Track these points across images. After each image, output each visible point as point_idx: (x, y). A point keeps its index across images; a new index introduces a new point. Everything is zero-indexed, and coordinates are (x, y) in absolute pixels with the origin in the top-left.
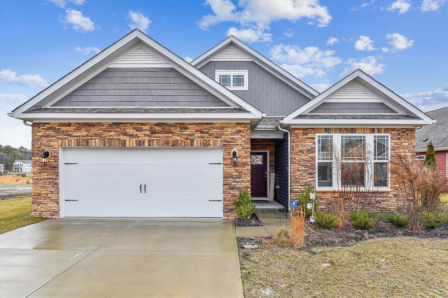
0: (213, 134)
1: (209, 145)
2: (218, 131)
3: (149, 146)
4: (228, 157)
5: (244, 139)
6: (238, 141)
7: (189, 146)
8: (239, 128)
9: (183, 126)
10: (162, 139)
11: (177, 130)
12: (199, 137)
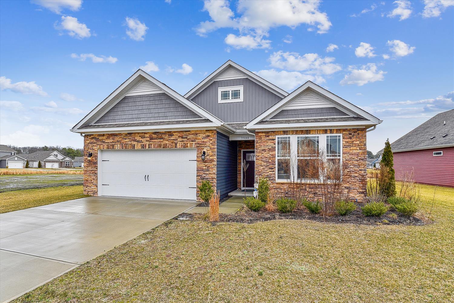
0: (189, 138)
1: (187, 146)
2: (193, 136)
3: (149, 148)
4: (200, 155)
5: (211, 142)
6: (207, 144)
7: (174, 148)
8: (208, 134)
9: (170, 133)
10: (157, 143)
11: (166, 137)
12: (180, 141)
